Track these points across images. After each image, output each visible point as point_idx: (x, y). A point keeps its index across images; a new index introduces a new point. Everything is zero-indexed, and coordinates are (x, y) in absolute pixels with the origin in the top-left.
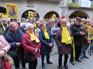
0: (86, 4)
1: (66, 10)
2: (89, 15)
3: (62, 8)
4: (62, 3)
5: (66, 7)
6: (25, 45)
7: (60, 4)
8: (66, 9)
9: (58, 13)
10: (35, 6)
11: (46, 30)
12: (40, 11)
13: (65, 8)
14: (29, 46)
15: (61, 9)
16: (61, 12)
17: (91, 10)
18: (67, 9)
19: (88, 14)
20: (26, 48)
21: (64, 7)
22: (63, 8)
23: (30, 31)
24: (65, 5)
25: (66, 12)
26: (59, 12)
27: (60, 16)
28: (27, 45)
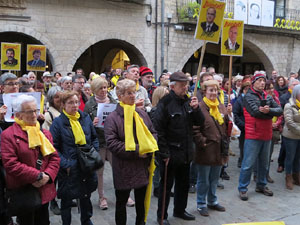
0: (254, 12)
1: (171, 34)
2: (271, 58)
3: (156, 24)
4: (153, 7)
5: (175, 21)
6: (13, 159)
7: (147, 10)
8: (172, 29)
9: (139, 47)
10: (33, 17)
11: (78, 116)
12: (58, 36)
13: (169, 25)
14: (23, 165)
15: (149, 31)
16: (153, 41)
17: (276, 37)
18: (176, 30)
19: (267, 54)
20: (15, 169)
21: (166, 21)
22: (161, 24)
23: (27, 118)
24: (169, 13)
25: (173, 44)
26: (143, 43)
27: (147, 60)
28: (18, 160)
